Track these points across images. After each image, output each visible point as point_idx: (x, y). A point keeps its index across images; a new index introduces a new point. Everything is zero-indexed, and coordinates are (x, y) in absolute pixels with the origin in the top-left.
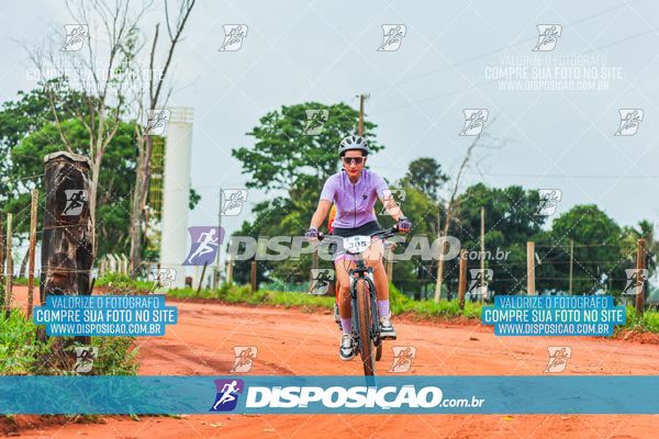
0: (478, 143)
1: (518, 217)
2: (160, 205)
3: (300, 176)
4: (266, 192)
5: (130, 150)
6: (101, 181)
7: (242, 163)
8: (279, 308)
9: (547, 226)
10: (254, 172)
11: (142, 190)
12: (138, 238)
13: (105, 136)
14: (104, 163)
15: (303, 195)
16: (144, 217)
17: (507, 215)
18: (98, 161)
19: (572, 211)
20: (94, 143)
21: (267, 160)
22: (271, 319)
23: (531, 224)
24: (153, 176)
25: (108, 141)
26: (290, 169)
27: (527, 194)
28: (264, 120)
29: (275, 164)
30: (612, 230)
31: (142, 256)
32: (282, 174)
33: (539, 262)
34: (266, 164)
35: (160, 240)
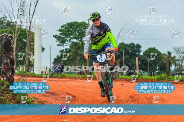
0: (122, 31)
1: (133, 51)
2: (34, 51)
3: (73, 42)
4: (63, 47)
5: (25, 36)
6: (17, 45)
7: (56, 39)
8: (68, 78)
9: (141, 54)
10: (59, 41)
11: (28, 47)
12: (28, 60)
13: (17, 33)
14: (17, 40)
15: (73, 47)
16: (29, 55)
17: (130, 51)
18: (16, 40)
19: (148, 49)
20: (15, 34)
21: (63, 38)
22: (66, 81)
23: (137, 53)
24: (32, 43)
25: (18, 34)
26: (70, 40)
27: (136, 45)
28: (62, 27)
29: (65, 39)
30: (159, 54)
31: (29, 66)
32: (67, 42)
33: (140, 64)
34: (63, 39)
35: (34, 61)
